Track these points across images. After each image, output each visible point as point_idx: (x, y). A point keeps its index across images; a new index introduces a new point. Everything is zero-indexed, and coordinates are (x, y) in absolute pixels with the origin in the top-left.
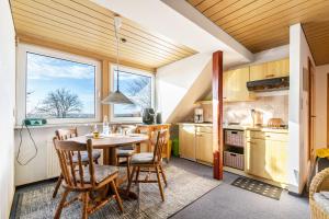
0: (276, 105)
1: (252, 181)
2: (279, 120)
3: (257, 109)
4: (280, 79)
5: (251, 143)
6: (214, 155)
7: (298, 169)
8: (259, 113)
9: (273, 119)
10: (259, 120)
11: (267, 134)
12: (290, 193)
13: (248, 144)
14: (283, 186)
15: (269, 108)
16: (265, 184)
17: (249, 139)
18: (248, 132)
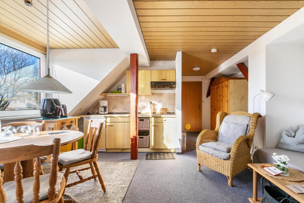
0: (164, 99)
1: (155, 153)
2: (166, 109)
3: (153, 102)
4: (170, 82)
5: (155, 126)
6: (132, 140)
7: (181, 138)
8: (154, 105)
9: (163, 109)
10: (154, 109)
11: (164, 119)
12: (178, 153)
13: (153, 127)
14: (172, 151)
15: (160, 101)
16: (164, 153)
17: (153, 124)
18: (153, 119)
